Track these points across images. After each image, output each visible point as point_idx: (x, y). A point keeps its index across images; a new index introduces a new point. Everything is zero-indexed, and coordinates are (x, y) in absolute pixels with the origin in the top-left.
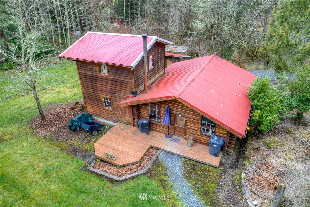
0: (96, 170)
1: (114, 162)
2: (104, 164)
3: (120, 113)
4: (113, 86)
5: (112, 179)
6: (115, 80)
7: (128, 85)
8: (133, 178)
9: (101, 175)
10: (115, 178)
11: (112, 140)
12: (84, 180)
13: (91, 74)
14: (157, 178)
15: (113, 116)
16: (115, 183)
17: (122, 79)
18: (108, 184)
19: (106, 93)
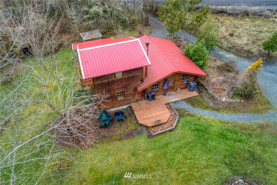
0: (158, 133)
1: (162, 122)
2: (156, 128)
3: (131, 97)
4: (127, 82)
5: (170, 130)
6: (128, 78)
7: (138, 77)
8: (178, 122)
9: (163, 133)
10: (171, 128)
11: (144, 114)
12: (159, 141)
13: (107, 81)
14: (186, 116)
15: (125, 101)
16: (174, 130)
17: (134, 75)
18: (172, 133)
19: (120, 89)
